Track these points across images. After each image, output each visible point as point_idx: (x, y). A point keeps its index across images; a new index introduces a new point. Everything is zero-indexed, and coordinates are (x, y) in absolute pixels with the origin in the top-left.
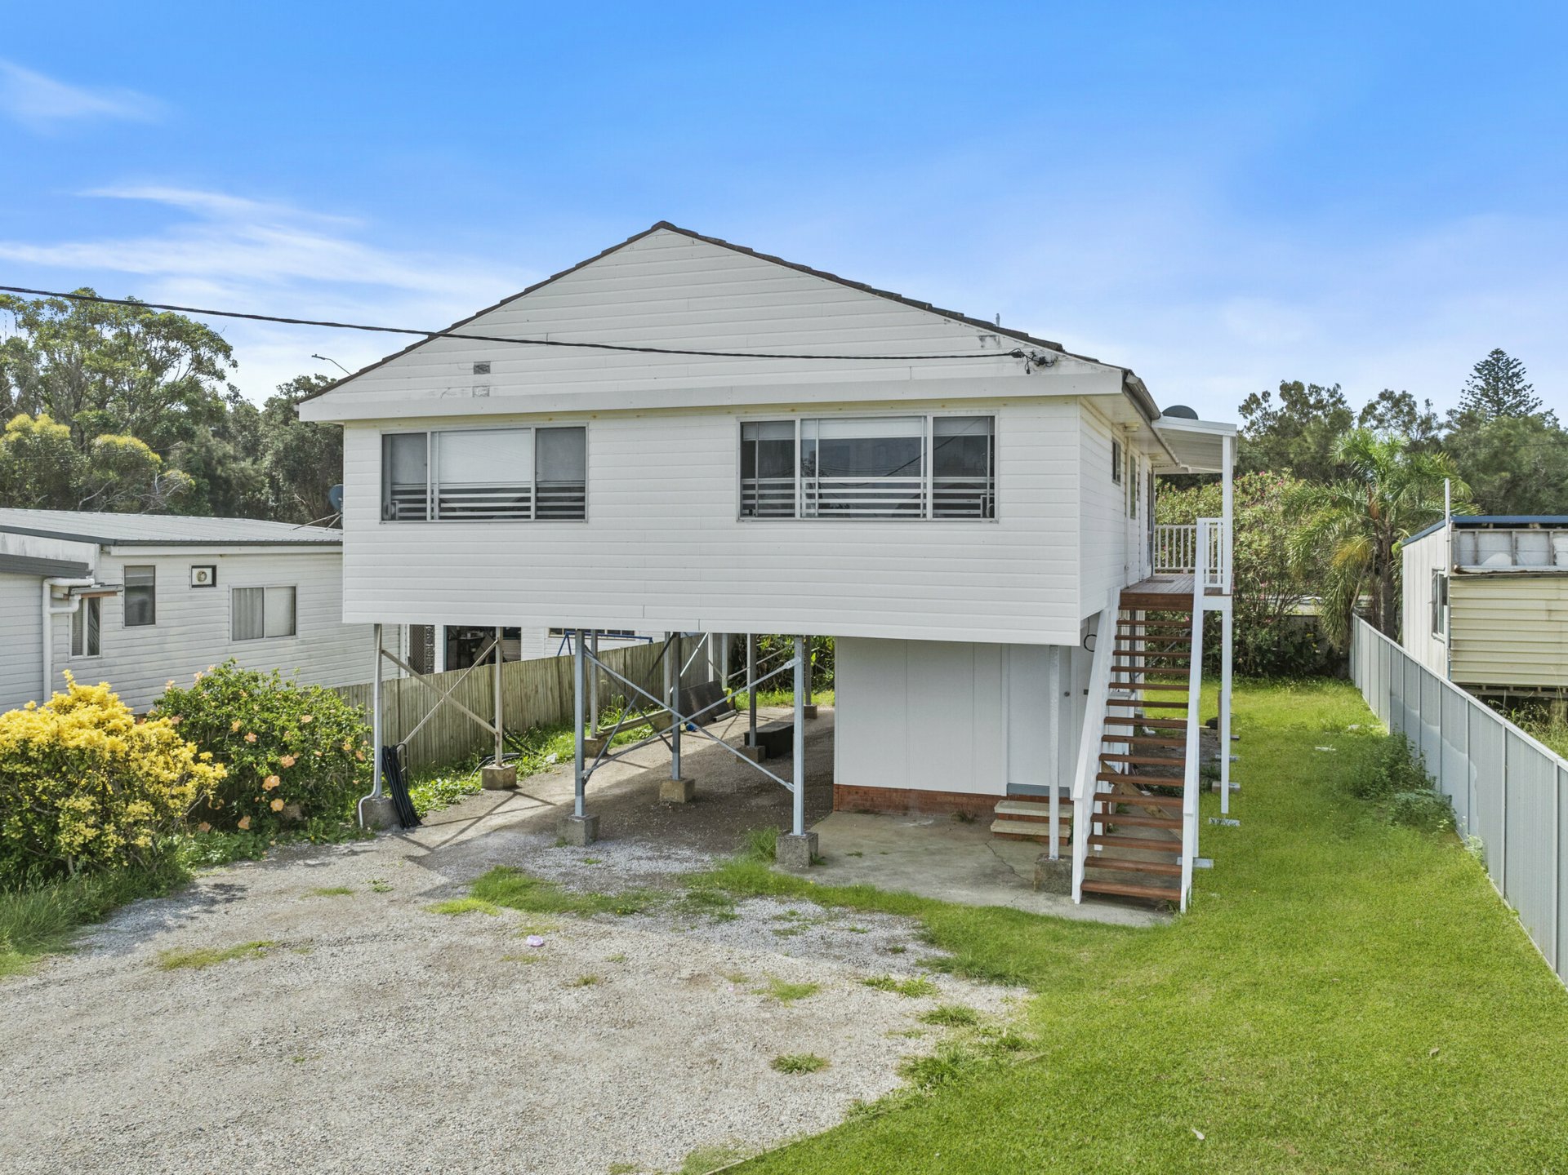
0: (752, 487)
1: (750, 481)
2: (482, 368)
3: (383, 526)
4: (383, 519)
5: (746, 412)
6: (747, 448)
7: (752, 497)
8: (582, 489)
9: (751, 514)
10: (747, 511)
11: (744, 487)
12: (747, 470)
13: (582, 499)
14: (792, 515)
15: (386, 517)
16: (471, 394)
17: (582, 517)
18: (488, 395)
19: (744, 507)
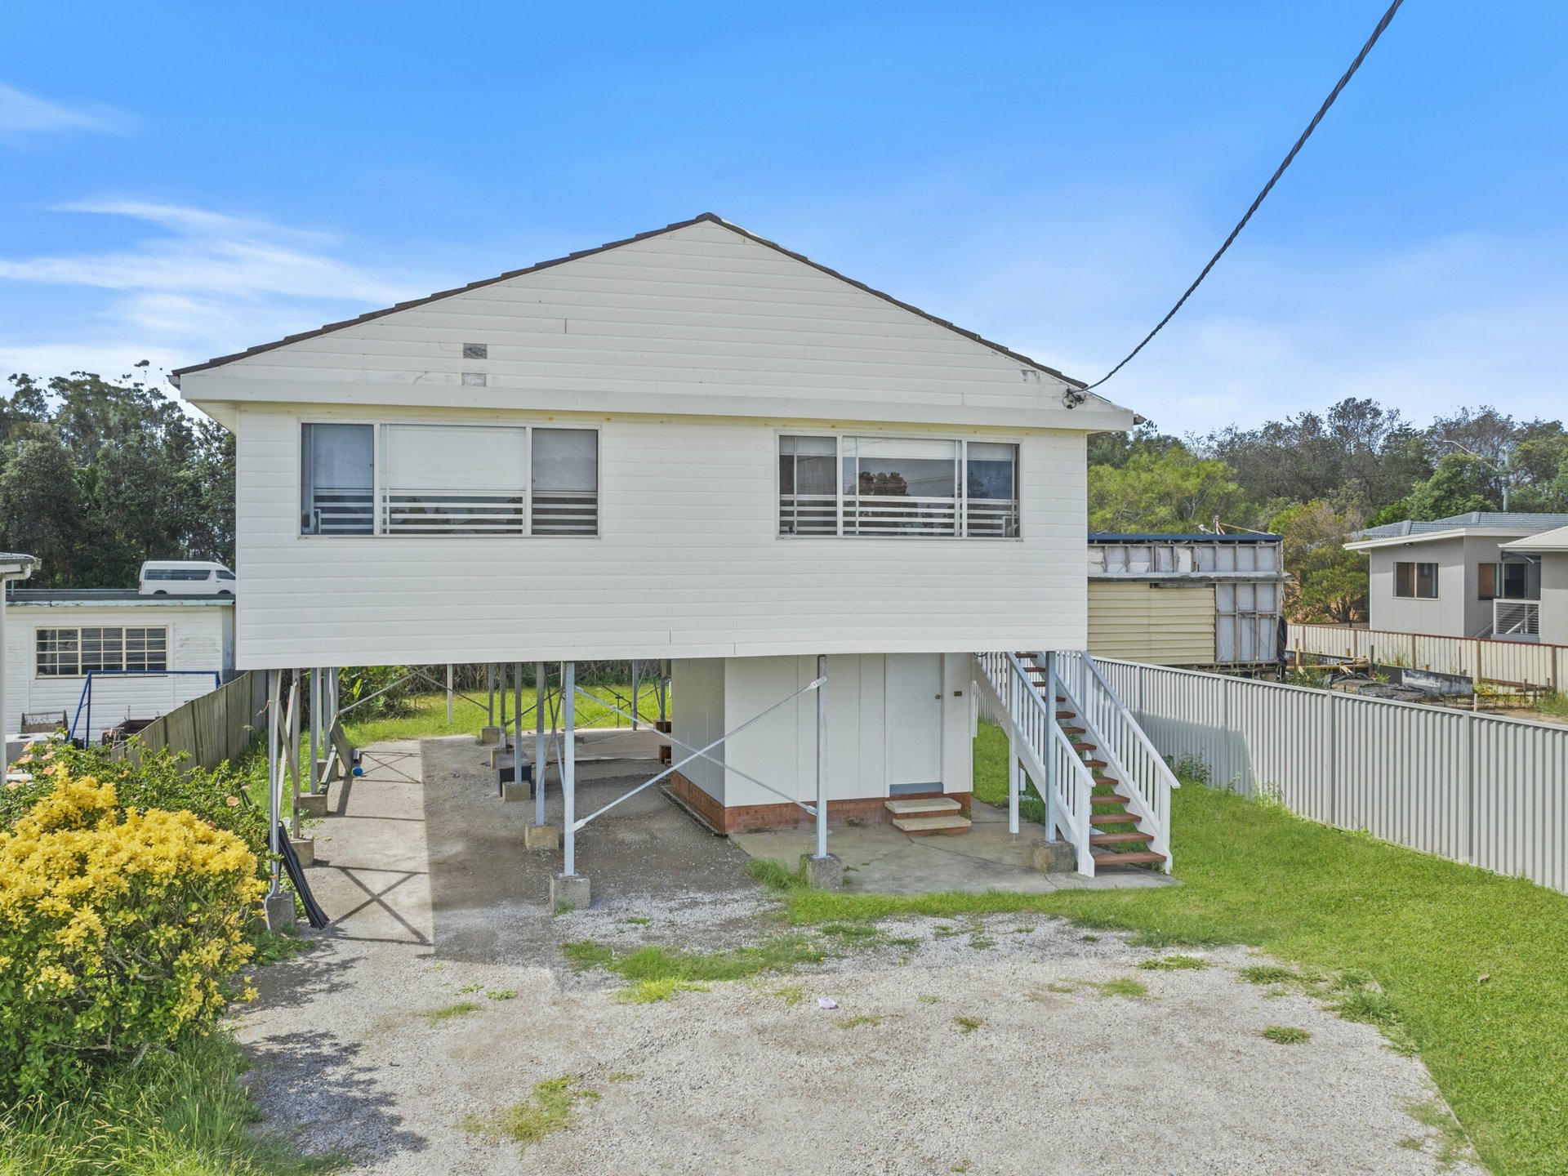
0: (791, 503)
1: (787, 497)
2: (475, 351)
3: (304, 542)
4: (303, 533)
5: (784, 426)
6: (786, 462)
7: (791, 514)
8: (594, 501)
9: (791, 531)
10: (787, 528)
11: (783, 503)
12: (786, 485)
13: (594, 512)
14: (835, 533)
15: (307, 530)
16: (460, 383)
17: (595, 532)
18: (485, 385)
19: (782, 523)
